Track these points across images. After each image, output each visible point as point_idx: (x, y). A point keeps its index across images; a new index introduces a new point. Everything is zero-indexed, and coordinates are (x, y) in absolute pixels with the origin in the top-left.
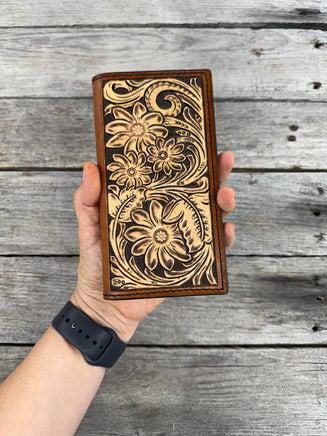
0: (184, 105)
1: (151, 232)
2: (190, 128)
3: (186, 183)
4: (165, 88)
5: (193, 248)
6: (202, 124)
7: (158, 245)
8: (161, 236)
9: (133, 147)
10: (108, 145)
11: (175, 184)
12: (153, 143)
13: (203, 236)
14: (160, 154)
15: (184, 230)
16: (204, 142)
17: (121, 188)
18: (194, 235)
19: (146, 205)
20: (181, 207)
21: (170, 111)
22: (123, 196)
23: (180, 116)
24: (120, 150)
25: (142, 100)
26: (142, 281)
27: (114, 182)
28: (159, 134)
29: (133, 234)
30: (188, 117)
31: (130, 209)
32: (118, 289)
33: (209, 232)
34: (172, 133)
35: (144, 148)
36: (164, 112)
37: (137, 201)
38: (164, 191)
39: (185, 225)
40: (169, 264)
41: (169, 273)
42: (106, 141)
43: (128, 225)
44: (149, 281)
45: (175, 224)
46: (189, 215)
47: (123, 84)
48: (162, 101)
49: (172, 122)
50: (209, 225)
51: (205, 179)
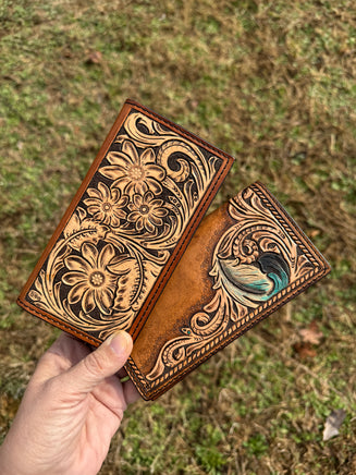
0: (191, 177)
1: (91, 271)
2: (183, 201)
3: (149, 247)
4: (184, 150)
5: (118, 307)
6: (196, 203)
7: (89, 285)
8: (97, 279)
9: (122, 186)
10: (100, 171)
11: (138, 241)
12: (143, 193)
13: (133, 300)
14: (142, 206)
15: (120, 285)
16: (187, 220)
17: (89, 216)
18: (127, 296)
19: (101, 244)
20: (131, 265)
21: (175, 174)
22: (86, 224)
23: (180, 184)
24: (108, 182)
25: (157, 149)
26: (56, 307)
27: (85, 207)
28: (153, 189)
29: (73, 262)
30: (188, 190)
31: (85, 239)
32: (31, 302)
33: (141, 302)
34: (165, 195)
35: (131, 193)
36: (169, 172)
37: (96, 236)
38: (125, 242)
39: (124, 282)
40: (89, 307)
41: (84, 315)
42: (101, 166)
43: (74, 252)
44: (62, 312)
45: (116, 276)
46: (133, 276)
47: (148, 123)
48: (174, 161)
49: (171, 185)
50: (144, 296)
51: (167, 254)
